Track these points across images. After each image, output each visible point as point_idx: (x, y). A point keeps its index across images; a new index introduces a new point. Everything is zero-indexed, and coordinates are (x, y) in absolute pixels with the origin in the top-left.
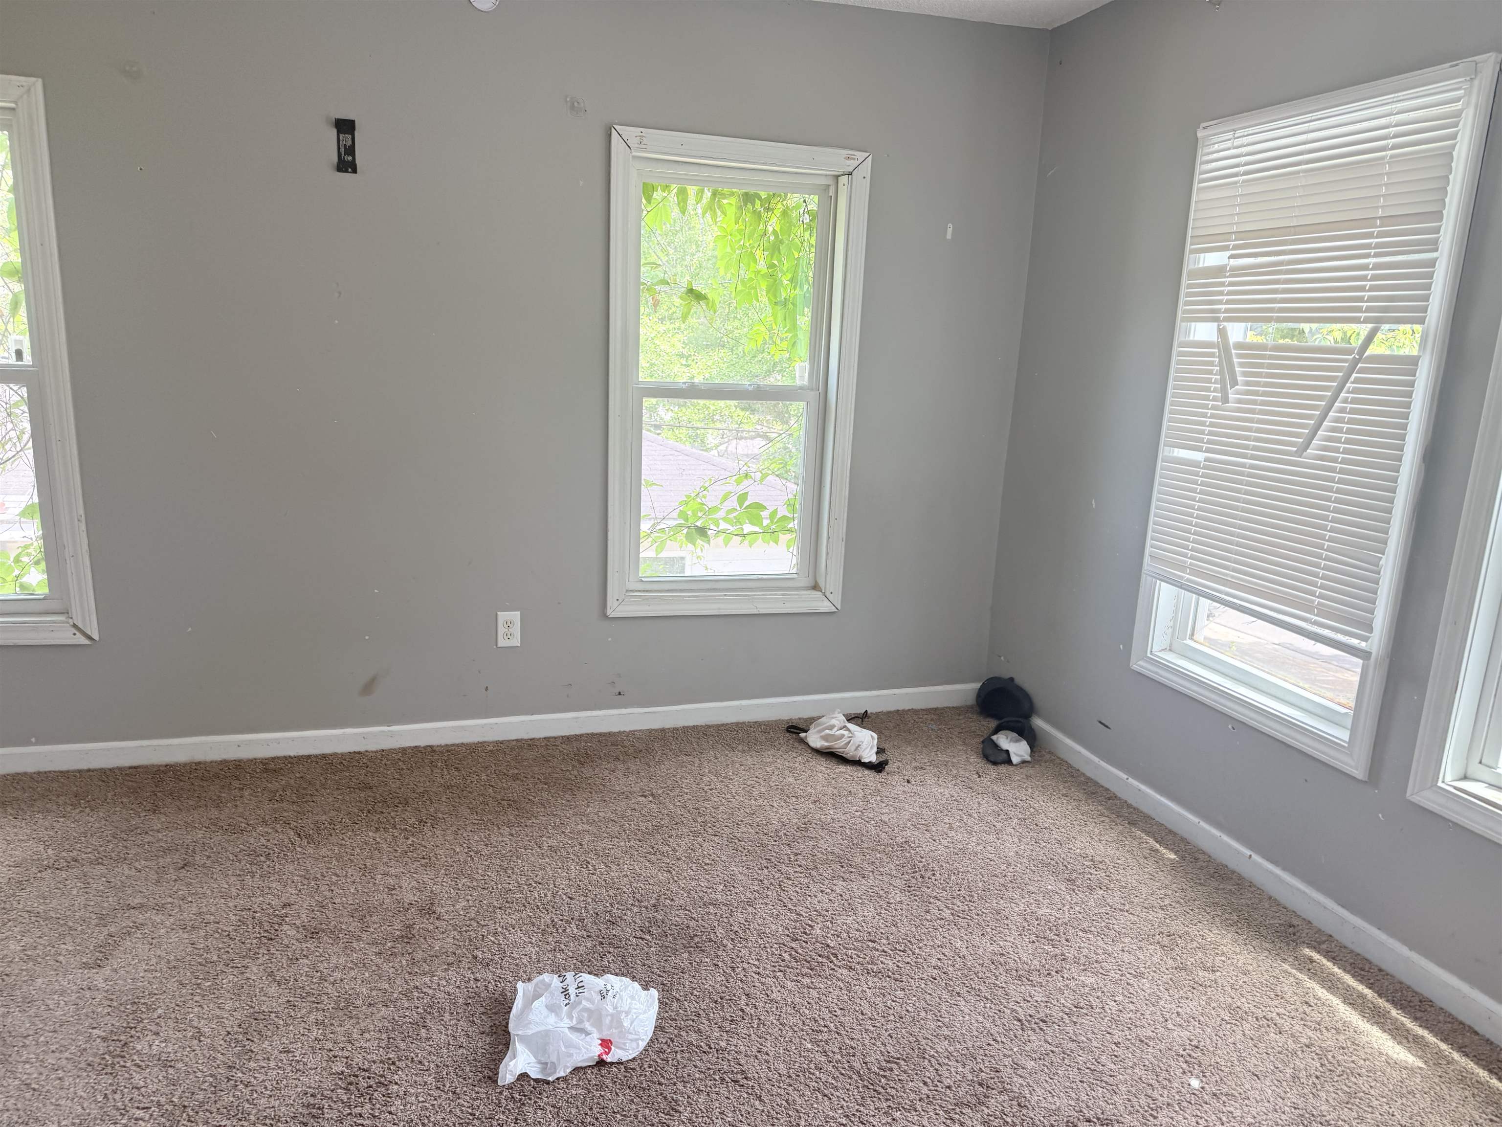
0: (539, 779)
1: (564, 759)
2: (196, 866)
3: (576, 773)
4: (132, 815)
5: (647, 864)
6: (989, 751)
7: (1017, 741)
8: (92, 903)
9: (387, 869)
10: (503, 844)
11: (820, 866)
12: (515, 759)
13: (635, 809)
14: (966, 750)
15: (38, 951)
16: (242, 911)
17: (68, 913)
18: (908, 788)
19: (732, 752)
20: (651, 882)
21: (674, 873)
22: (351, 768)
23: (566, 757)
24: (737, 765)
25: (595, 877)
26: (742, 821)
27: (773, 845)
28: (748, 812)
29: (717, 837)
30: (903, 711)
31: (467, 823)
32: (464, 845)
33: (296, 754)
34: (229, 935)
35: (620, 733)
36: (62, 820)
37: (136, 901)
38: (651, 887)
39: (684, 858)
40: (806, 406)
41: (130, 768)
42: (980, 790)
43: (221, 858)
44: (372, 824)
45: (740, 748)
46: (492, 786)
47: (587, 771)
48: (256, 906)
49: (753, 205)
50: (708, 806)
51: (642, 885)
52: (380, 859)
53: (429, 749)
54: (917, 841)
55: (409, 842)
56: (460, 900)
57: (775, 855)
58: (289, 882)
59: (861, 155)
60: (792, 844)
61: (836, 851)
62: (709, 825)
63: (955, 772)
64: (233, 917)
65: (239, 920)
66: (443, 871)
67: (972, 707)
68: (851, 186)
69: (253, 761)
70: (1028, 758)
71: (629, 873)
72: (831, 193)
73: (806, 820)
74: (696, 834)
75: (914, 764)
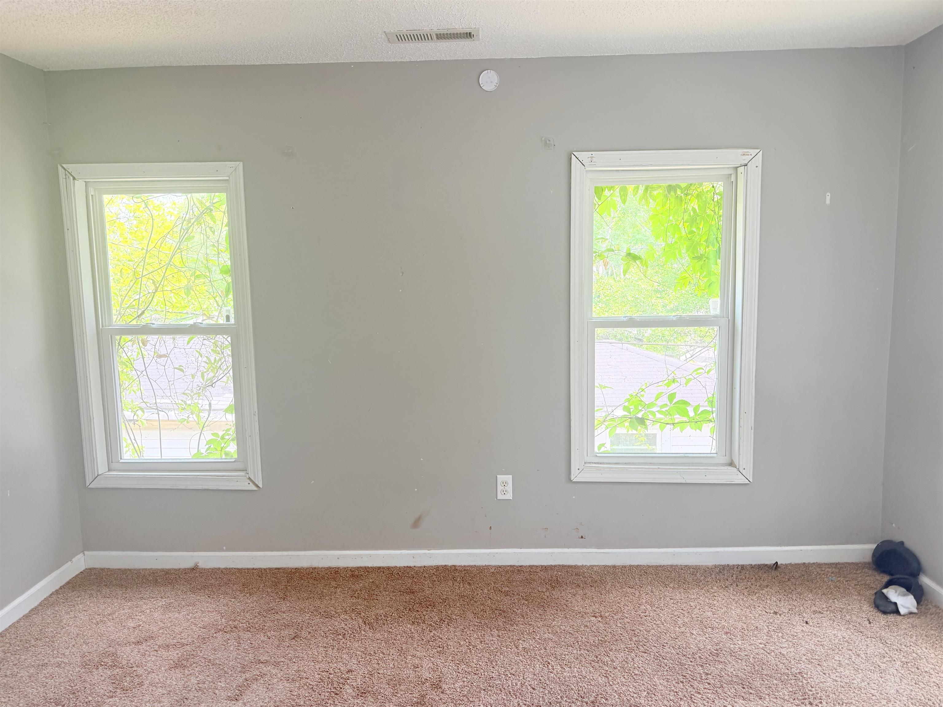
0: (522, 596)
1: (541, 583)
2: (302, 638)
3: (548, 594)
4: (272, 600)
5: (591, 669)
6: (879, 602)
7: (904, 595)
8: (240, 657)
9: (415, 652)
10: (492, 642)
11: (726, 685)
12: (508, 579)
13: (587, 626)
14: (861, 600)
15: (205, 685)
16: (323, 672)
17: (226, 662)
18: (806, 628)
19: (665, 588)
20: (593, 683)
21: (610, 678)
22: (403, 577)
23: (543, 582)
24: (668, 599)
25: (552, 675)
26: (667, 643)
27: (689, 665)
28: (672, 636)
29: (646, 654)
30: (809, 564)
31: (470, 624)
32: (467, 641)
33: (372, 566)
34: (312, 688)
35: (582, 566)
36: (233, 600)
37: (264, 658)
38: (592, 687)
39: (619, 668)
40: (718, 329)
41: (276, 569)
42: (869, 634)
43: (317, 634)
44: (411, 619)
45: (671, 585)
46: (490, 598)
47: (556, 593)
48: (331, 670)
49: (675, 193)
50: (642, 629)
51: (585, 685)
52: (412, 644)
53: (453, 568)
54: (809, 673)
55: (432, 634)
56: (459, 681)
57: (690, 673)
58: (354, 655)
59: (753, 152)
60: (705, 666)
61: (740, 674)
62: (641, 644)
63: (848, 617)
64: (317, 676)
65: (320, 678)
66: (451, 658)
67: (869, 564)
68: (747, 173)
69: (346, 569)
70: (915, 611)
71: (577, 675)
72: (733, 179)
73: (718, 647)
74: (631, 650)
75: (814, 608)
